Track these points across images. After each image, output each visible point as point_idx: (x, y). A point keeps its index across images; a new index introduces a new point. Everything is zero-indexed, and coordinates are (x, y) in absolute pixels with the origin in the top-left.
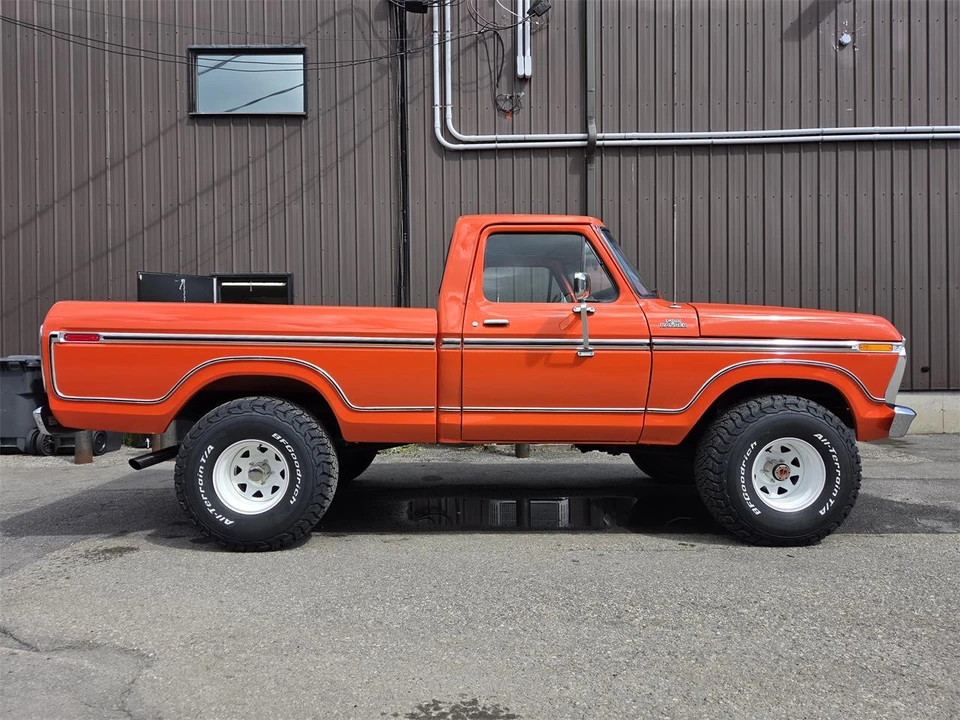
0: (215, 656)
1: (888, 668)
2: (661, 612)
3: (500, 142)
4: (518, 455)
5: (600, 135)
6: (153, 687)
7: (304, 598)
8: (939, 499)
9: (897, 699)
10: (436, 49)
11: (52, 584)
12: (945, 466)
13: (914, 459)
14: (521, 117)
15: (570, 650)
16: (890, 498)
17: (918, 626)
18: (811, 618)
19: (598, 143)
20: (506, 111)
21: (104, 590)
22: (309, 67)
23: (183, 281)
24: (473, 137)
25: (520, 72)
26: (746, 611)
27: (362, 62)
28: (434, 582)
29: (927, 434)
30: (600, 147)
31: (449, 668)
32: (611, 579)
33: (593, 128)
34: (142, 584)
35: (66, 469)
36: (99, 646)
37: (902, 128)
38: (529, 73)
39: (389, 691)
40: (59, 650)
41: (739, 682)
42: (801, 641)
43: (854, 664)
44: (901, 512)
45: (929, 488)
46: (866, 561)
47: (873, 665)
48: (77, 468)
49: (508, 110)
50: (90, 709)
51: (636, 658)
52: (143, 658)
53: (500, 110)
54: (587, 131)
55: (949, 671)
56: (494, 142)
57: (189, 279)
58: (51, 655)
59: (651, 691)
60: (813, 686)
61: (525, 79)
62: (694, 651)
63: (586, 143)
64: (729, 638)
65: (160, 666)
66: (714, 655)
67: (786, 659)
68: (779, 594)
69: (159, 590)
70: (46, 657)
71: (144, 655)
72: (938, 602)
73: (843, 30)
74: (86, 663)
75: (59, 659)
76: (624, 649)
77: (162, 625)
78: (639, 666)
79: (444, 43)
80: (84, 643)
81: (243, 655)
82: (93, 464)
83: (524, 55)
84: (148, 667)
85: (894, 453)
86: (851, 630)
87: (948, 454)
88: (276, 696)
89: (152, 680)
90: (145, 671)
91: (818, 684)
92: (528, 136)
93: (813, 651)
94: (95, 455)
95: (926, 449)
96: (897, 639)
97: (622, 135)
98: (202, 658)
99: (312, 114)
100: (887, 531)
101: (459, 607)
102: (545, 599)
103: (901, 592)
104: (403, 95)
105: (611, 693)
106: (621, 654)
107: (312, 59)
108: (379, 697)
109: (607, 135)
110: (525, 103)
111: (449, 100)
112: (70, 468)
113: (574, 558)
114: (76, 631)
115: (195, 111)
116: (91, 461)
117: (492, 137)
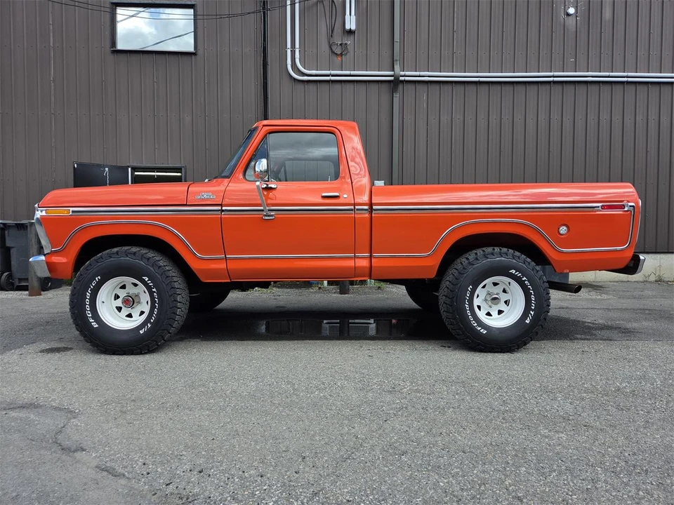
0: (121, 411)
1: (561, 416)
2: (422, 385)
3: (333, 76)
4: (342, 292)
5: (402, 73)
6: (77, 430)
7: (185, 378)
8: (616, 321)
9: (563, 433)
10: (289, 8)
11: (10, 370)
12: (624, 301)
13: (605, 296)
14: (347, 59)
15: (359, 406)
16: (584, 320)
17: (585, 393)
18: (517, 388)
19: (402, 78)
20: (338, 53)
21: (46, 373)
22: (199, 17)
23: (107, 169)
24: (314, 72)
25: (347, 27)
26: (477, 384)
27: (234, 15)
28: (274, 369)
29: (617, 282)
30: (402, 81)
31: (278, 417)
32: (393, 366)
33: (397, 67)
34: (73, 370)
35: (21, 300)
36: (41, 406)
37: (607, 74)
38: (353, 28)
39: (237, 430)
40: (14, 408)
41: (465, 423)
42: (508, 401)
43: (540, 414)
44: (589, 328)
45: (611, 314)
46: (560, 356)
47: (551, 415)
48: (29, 299)
49: (339, 53)
50: (34, 443)
51: (401, 411)
52: (71, 414)
53: (333, 52)
54: (393, 70)
55: (598, 418)
56: (328, 76)
57: (111, 168)
58: (8, 411)
59: (408, 429)
60: (511, 426)
61: (350, 32)
62: (439, 407)
63: (392, 78)
64: (463, 400)
65: (83, 418)
66: (452, 409)
67: (497, 411)
68: (500, 375)
69: (85, 373)
70: (5, 412)
71: (72, 411)
72: (601, 380)
73: (569, 5)
74: (32, 416)
75: (13, 414)
76: (394, 406)
77: (86, 394)
78: (402, 415)
79: (294, 4)
80: (31, 404)
81: (140, 411)
82: (42, 297)
83: (350, 15)
84: (74, 418)
85: (593, 293)
86: (541, 395)
87: (628, 294)
88: (161, 434)
89: (77, 425)
90: (72, 420)
91: (514, 425)
92: (353, 73)
93: (515, 407)
94: (44, 291)
95: (615, 291)
96: (570, 400)
97: (417, 73)
98: (112, 413)
99: (200, 52)
100: (577, 339)
101: (289, 383)
102: (347, 378)
103: (579, 374)
104: (264, 40)
105: (381, 430)
106: (392, 409)
107: (200, 12)
108: (229, 434)
109: (407, 73)
110: (350, 48)
111: (297, 45)
112: (25, 299)
113: (370, 354)
114: (26, 397)
115: (115, 47)
116: (40, 295)
117: (328, 72)
